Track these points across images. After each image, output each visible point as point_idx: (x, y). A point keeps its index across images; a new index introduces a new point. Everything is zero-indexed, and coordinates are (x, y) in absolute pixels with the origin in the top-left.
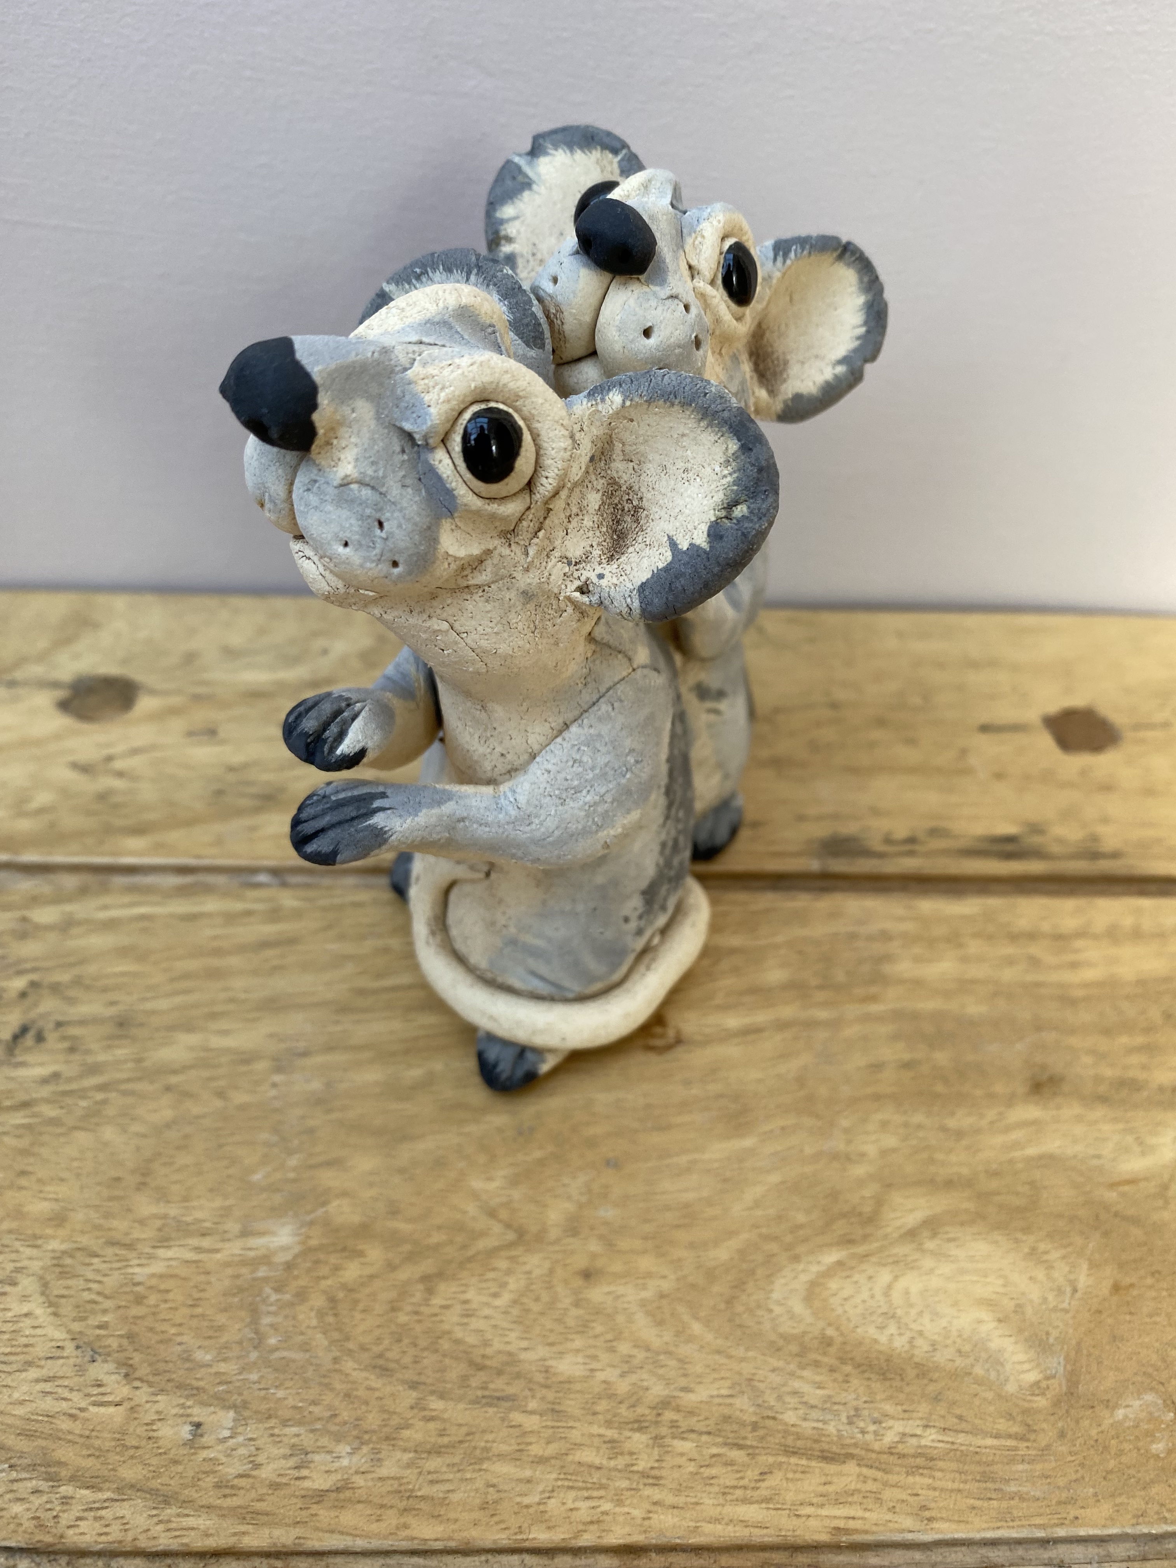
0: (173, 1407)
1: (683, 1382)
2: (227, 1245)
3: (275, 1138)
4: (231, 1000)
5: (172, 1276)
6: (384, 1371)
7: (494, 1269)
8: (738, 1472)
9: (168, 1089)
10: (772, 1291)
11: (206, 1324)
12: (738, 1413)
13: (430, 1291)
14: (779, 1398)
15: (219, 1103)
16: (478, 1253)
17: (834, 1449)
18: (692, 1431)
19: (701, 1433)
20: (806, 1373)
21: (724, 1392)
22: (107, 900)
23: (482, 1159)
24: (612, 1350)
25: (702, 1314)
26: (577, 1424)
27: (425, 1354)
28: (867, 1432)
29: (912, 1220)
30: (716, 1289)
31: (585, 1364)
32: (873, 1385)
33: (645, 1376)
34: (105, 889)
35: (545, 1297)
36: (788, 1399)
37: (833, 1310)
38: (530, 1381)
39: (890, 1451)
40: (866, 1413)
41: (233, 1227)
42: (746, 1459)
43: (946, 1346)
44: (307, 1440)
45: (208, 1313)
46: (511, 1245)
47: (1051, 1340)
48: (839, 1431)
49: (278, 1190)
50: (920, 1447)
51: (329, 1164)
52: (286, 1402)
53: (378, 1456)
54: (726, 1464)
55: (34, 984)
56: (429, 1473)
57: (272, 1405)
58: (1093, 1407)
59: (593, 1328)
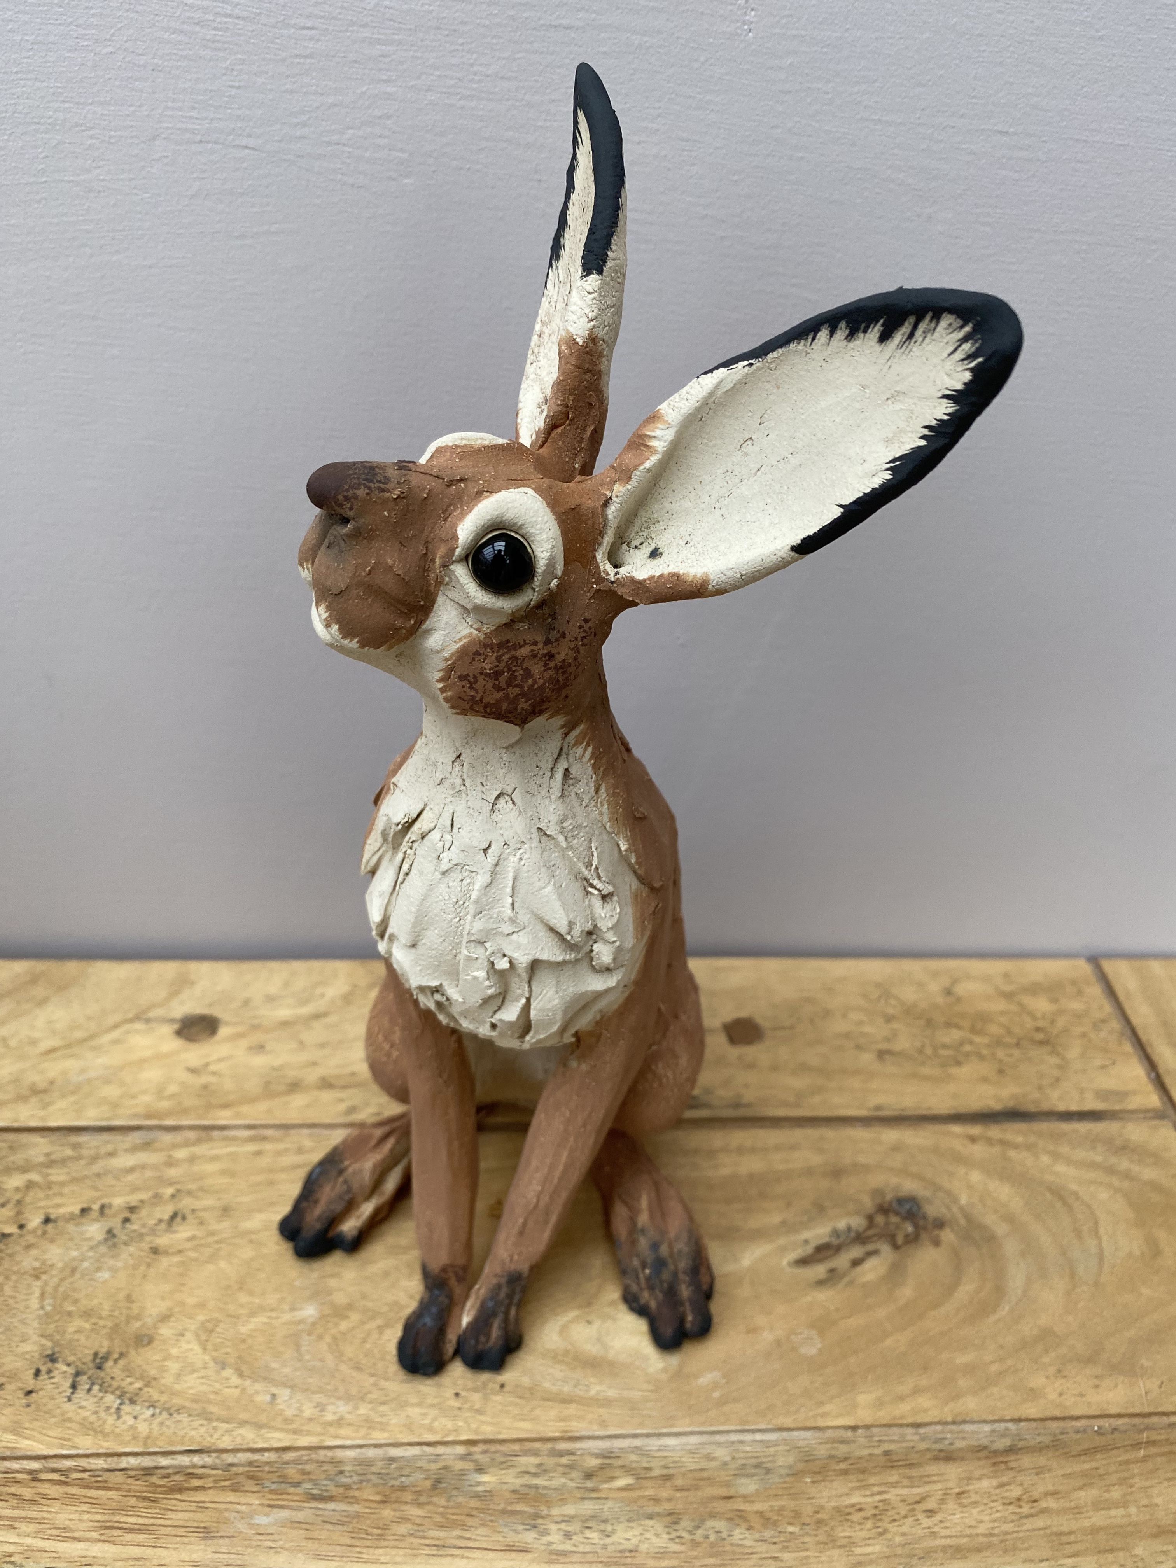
0: (262, 1388)
2: (283, 1315)
5: (258, 1330)
6: (360, 1369)
8: (521, 1408)
9: (251, 1241)
11: (275, 1351)
17: (566, 1398)
22: (212, 1145)
28: (582, 1391)
32: (587, 1370)
34: (211, 1139)
36: (547, 1378)
37: (572, 1338)
40: (582, 1382)
44: (324, 1400)
45: (276, 1346)
48: (569, 1390)
50: (606, 1396)
52: (314, 1384)
53: (357, 1406)
54: (516, 1405)
55: (178, 1191)
56: (380, 1412)
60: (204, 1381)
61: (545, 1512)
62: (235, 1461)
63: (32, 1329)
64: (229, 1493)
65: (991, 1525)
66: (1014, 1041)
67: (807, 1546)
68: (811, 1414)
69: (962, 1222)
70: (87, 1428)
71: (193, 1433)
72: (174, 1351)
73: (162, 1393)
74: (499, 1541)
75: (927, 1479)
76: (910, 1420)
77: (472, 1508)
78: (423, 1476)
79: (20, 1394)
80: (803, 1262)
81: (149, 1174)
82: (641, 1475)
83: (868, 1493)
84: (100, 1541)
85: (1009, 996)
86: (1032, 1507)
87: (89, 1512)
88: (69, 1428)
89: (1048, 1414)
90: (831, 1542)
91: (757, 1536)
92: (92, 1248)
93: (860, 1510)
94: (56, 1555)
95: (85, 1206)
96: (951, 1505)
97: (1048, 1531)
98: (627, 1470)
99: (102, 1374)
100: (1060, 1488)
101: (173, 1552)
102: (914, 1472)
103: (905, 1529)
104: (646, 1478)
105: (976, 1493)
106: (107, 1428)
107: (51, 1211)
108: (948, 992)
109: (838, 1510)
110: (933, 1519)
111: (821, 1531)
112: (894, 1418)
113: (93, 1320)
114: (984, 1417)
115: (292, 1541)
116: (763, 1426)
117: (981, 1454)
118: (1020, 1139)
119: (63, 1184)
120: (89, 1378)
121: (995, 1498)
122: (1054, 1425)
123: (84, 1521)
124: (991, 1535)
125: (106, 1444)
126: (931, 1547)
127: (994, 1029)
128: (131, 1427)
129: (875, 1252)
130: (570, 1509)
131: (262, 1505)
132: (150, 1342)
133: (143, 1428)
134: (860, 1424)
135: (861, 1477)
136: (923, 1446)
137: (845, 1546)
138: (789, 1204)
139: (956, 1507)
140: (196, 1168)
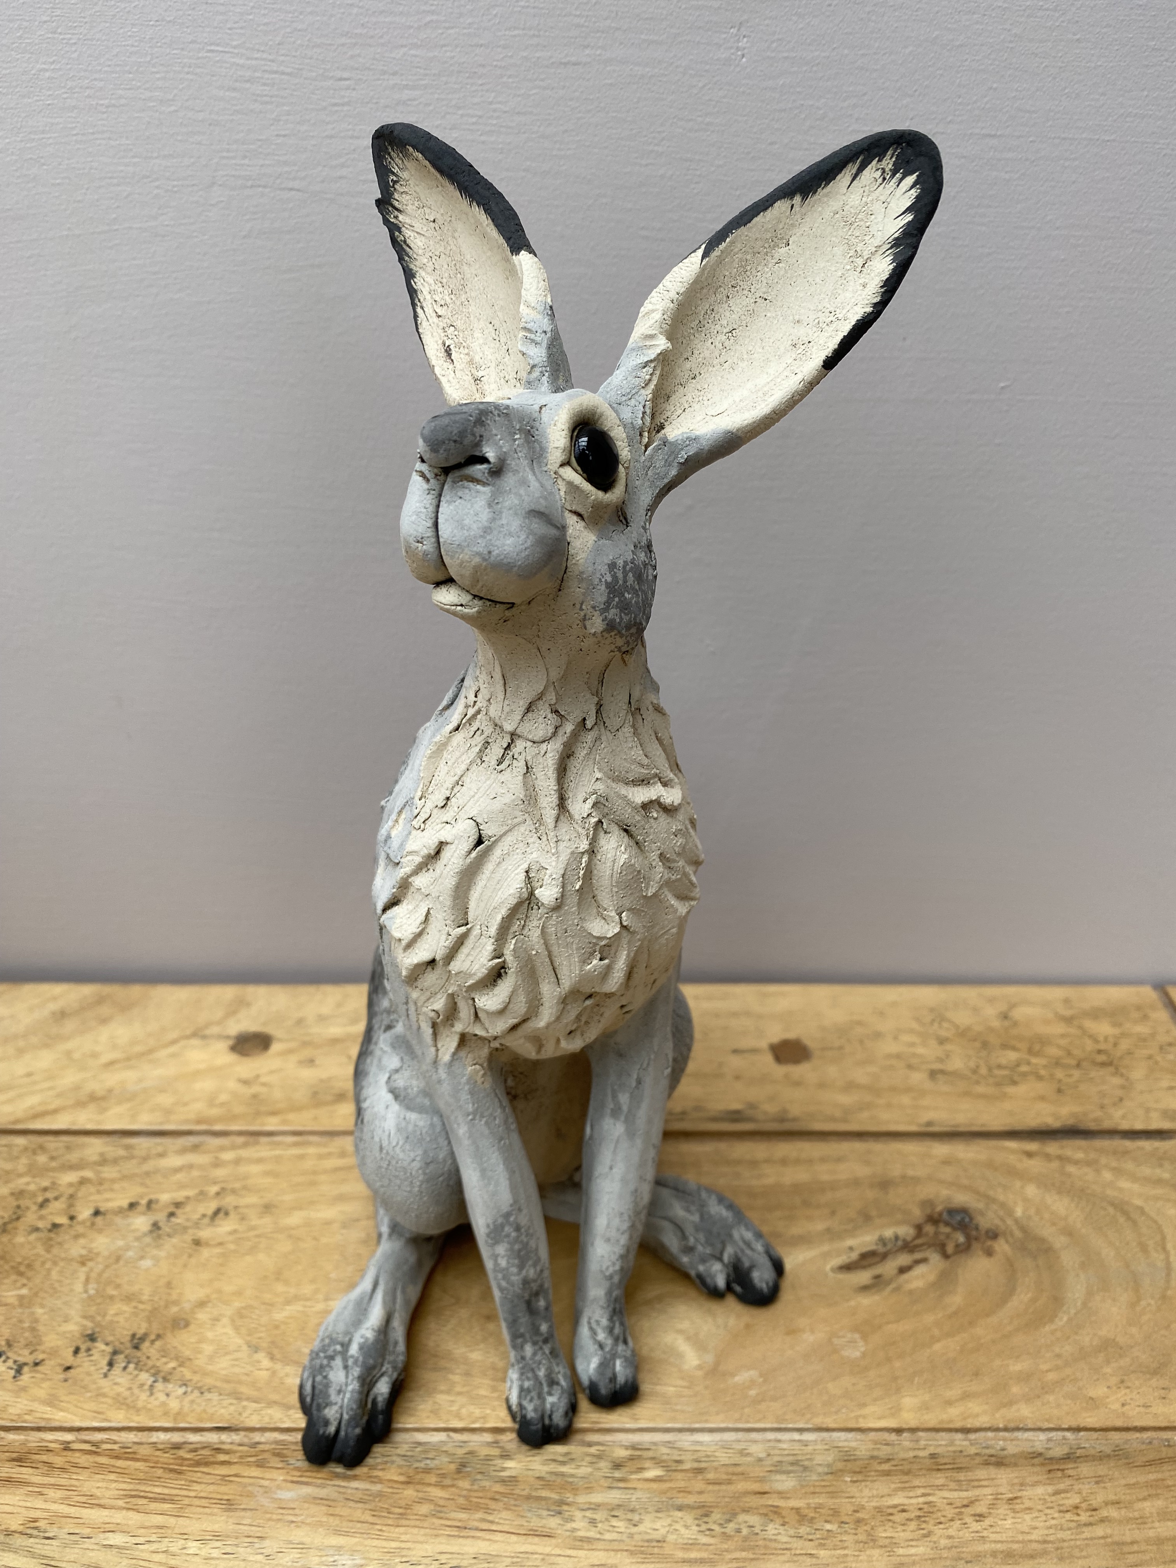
4: (322, 1196)
5: (292, 1318)
9: (290, 1236)
15: (314, 1243)
22: (259, 1148)
34: (257, 1143)
47: (709, 1347)
55: (223, 1189)
58: (724, 1376)
60: (236, 1363)
61: (571, 1500)
62: (263, 1440)
63: (75, 1312)
64: (253, 1469)
65: (1046, 1532)
66: (1073, 1062)
67: (846, 1544)
68: (852, 1415)
69: (1018, 1234)
70: (121, 1402)
71: (223, 1411)
72: (210, 1335)
73: (195, 1372)
74: (522, 1525)
75: (976, 1484)
76: (958, 1425)
77: (496, 1492)
78: (447, 1460)
79: (59, 1370)
80: (847, 1268)
81: (195, 1173)
82: (672, 1467)
83: (911, 1494)
84: (124, 1508)
85: (1068, 1020)
86: (1092, 1516)
87: (116, 1481)
88: (103, 1403)
89: (1109, 1424)
90: (872, 1540)
91: (792, 1532)
92: (137, 1239)
93: (904, 1511)
94: (81, 1521)
95: (133, 1200)
96: (1002, 1510)
97: (1109, 1540)
98: (657, 1461)
99: (139, 1354)
100: (1123, 1497)
101: (194, 1521)
102: (962, 1476)
103: (951, 1532)
104: (675, 1471)
105: (1030, 1499)
106: (140, 1404)
107: (100, 1204)
108: (1005, 1016)
109: (879, 1510)
110: (982, 1523)
111: (860, 1530)
112: (942, 1422)
113: (134, 1304)
114: (1039, 1424)
115: (313, 1517)
116: (801, 1425)
117: (1036, 1461)
118: (1080, 1155)
119: (113, 1181)
120: (126, 1357)
121: (1051, 1505)
122: (1116, 1436)
123: (110, 1489)
124: (1045, 1542)
125: (136, 1418)
126: (980, 1552)
127: (1053, 1051)
128: (164, 1404)
129: (924, 1260)
130: (597, 1498)
131: (284, 1480)
132: (187, 1325)
133: (174, 1405)
134: (904, 1426)
135: (906, 1478)
136: (973, 1450)
137: (885, 1547)
138: (833, 1213)
139: (1008, 1512)
140: (243, 1169)
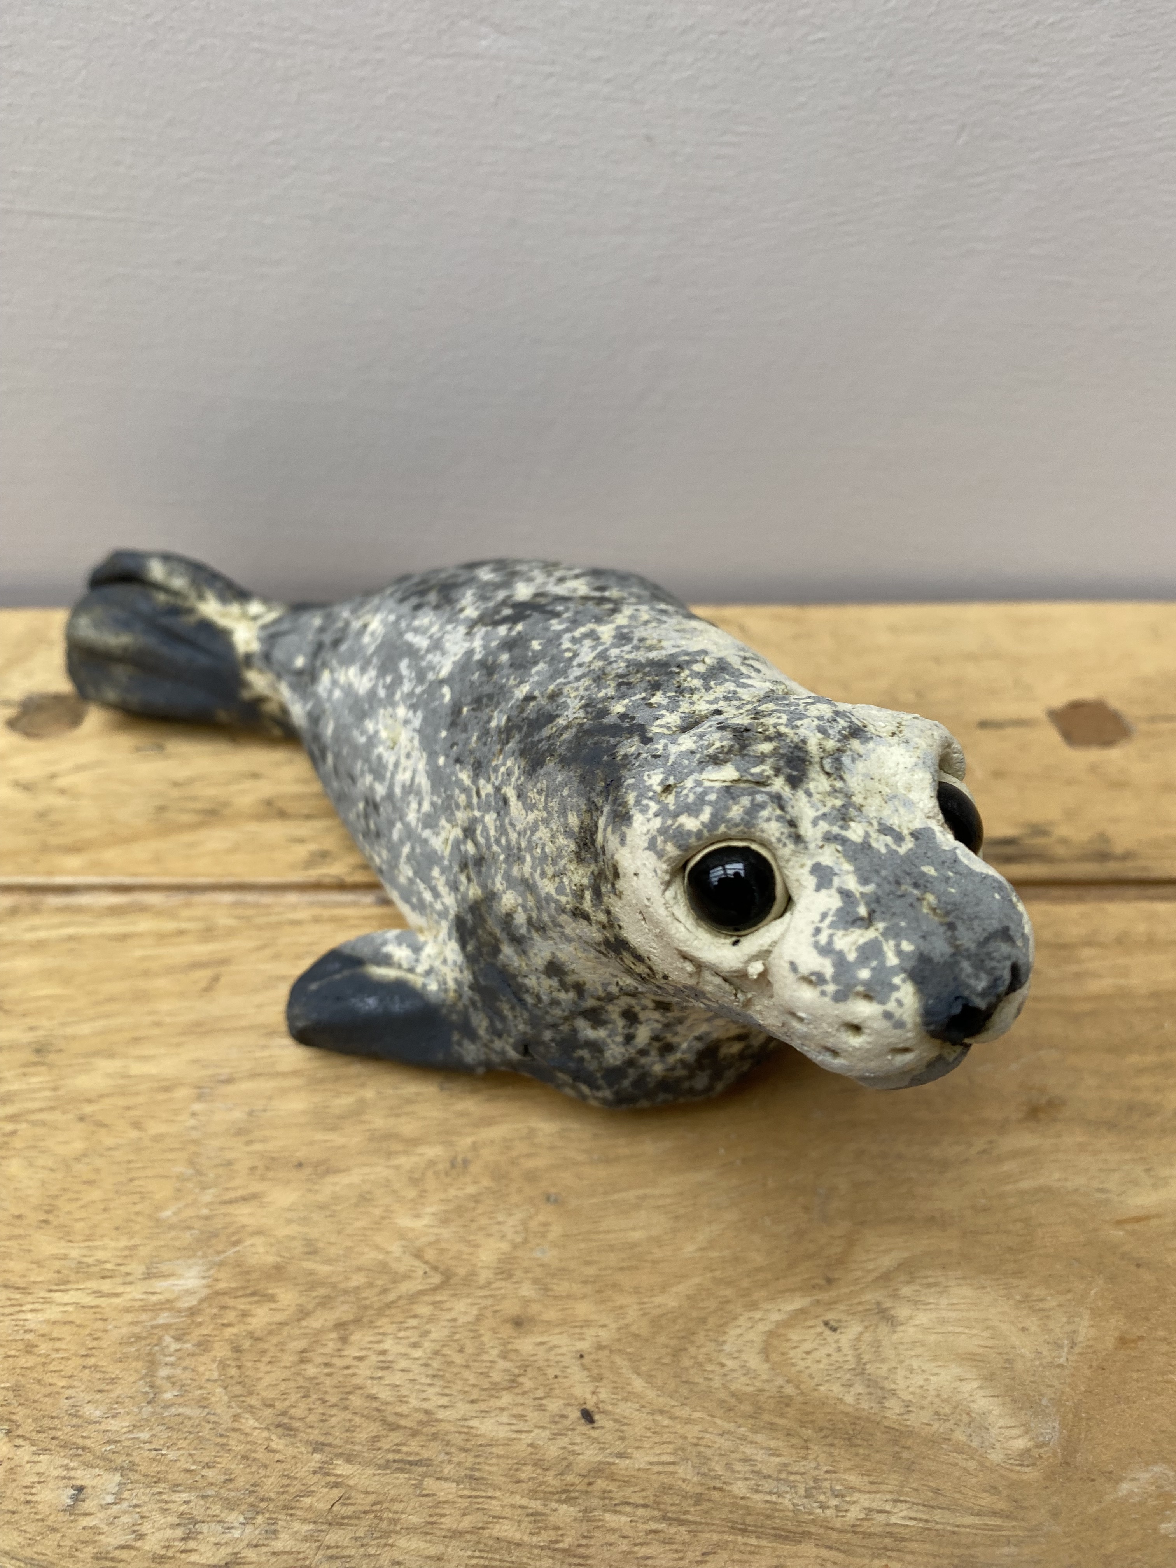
0: (55, 1469)
1: (620, 1446)
2: (128, 1289)
3: (191, 1171)
4: (158, 1024)
5: (65, 1323)
6: (287, 1429)
7: (415, 1316)
8: (676, 1551)
10: (724, 1342)
11: (98, 1376)
12: (680, 1483)
13: (344, 1340)
14: (728, 1466)
15: (134, 1134)
16: (400, 1297)
17: (789, 1525)
18: (628, 1503)
19: (637, 1506)
20: (759, 1438)
21: (665, 1458)
22: (36, 920)
23: (411, 1193)
24: (541, 1408)
25: (644, 1368)
26: (498, 1494)
27: (334, 1411)
28: (828, 1507)
29: (887, 1262)
30: (662, 1339)
31: (510, 1424)
32: (836, 1452)
33: (578, 1440)
35: (470, 1349)
36: (738, 1467)
37: (793, 1365)
38: (448, 1443)
39: (854, 1529)
40: (826, 1484)
41: (137, 1268)
42: (687, 1537)
43: (922, 1408)
44: (198, 1509)
45: (100, 1363)
46: (435, 1289)
47: (1044, 1402)
48: (794, 1504)
49: (189, 1228)
50: (888, 1525)
51: (244, 1199)
52: (178, 1464)
53: (273, 1527)
54: (664, 1542)
56: (328, 1547)
57: (163, 1468)
58: (1093, 1480)
59: (522, 1384)
